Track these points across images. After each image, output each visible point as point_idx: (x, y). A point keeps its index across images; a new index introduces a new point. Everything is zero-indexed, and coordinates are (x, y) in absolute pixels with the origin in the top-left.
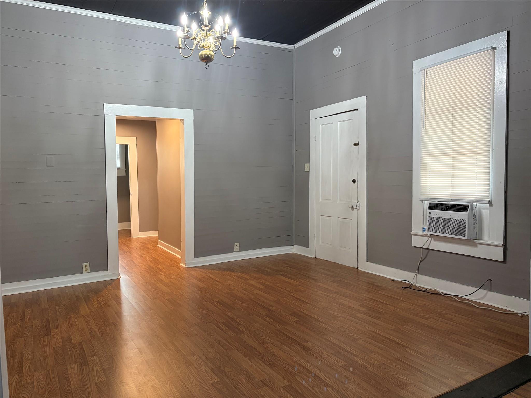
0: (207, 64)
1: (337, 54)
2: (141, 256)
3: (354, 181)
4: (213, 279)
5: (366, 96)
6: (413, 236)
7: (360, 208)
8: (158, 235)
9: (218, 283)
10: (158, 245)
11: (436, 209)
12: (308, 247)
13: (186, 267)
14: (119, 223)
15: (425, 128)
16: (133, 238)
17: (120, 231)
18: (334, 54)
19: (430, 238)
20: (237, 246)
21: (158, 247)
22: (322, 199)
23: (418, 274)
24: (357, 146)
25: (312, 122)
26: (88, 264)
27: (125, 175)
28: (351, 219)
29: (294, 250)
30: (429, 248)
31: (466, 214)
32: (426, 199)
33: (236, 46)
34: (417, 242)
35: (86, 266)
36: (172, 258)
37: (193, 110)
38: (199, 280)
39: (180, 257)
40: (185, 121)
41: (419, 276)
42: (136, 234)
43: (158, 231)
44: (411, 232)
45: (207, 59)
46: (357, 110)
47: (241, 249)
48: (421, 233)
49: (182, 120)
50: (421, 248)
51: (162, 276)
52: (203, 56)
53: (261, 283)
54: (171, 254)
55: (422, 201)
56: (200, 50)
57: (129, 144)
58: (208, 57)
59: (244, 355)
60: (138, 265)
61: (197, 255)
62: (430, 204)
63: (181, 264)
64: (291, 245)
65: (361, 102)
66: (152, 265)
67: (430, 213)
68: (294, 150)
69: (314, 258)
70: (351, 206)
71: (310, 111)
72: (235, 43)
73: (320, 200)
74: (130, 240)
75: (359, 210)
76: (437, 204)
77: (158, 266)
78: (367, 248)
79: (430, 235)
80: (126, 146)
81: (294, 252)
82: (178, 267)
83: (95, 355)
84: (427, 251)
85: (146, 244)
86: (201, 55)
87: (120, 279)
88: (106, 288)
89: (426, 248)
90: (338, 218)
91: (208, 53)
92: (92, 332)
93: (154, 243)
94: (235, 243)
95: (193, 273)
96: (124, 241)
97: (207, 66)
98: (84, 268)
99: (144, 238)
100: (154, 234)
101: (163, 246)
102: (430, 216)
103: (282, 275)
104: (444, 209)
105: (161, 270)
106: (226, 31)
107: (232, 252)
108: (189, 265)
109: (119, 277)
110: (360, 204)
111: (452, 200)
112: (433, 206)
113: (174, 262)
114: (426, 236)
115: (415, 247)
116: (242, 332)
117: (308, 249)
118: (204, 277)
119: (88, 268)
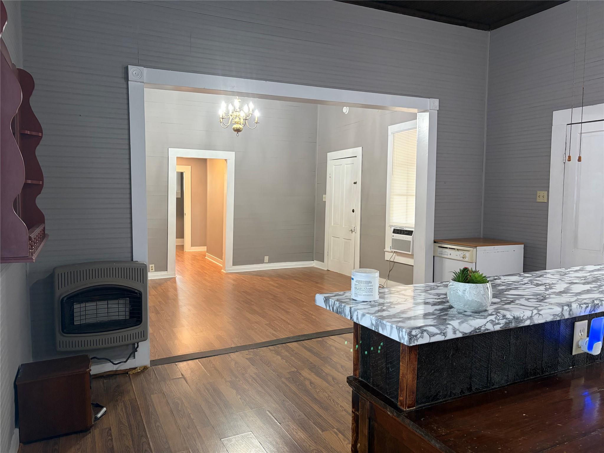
0: (238, 133)
1: (345, 112)
2: (192, 264)
3: (353, 211)
4: (243, 280)
5: (362, 147)
6: (386, 252)
7: (356, 231)
8: (206, 250)
9: (246, 282)
10: (206, 257)
11: (398, 233)
12: (323, 261)
13: (226, 272)
14: (177, 239)
15: (393, 175)
16: (186, 251)
17: (177, 246)
18: (343, 112)
19: (394, 254)
20: (266, 258)
21: (206, 259)
22: (334, 224)
23: (388, 280)
24: (355, 184)
25: (329, 162)
26: (153, 265)
27: (180, 197)
28: (351, 240)
29: (314, 264)
30: (394, 261)
31: (411, 237)
32: (392, 226)
33: (257, 121)
34: (388, 256)
35: (152, 267)
36: (216, 267)
37: (234, 152)
38: (234, 280)
39: (222, 266)
40: (228, 161)
41: (388, 281)
42: (188, 248)
43: (206, 247)
44: (384, 250)
45: (238, 130)
46: (356, 156)
47: (270, 261)
48: (389, 250)
49: (226, 160)
50: (388, 261)
51: (207, 277)
52: (235, 129)
53: (277, 283)
54: (215, 263)
55: (391, 227)
56: (234, 124)
57: (185, 172)
58: (238, 129)
59: (250, 313)
60: (189, 270)
61: (234, 264)
62: (394, 229)
63: (222, 270)
64: (312, 260)
65: (359, 151)
66: (200, 270)
67: (393, 236)
68: (317, 183)
69: (327, 270)
70: (350, 230)
71: (328, 154)
72: (256, 120)
73: (332, 225)
74: (183, 253)
75: (355, 233)
76: (398, 230)
77: (205, 271)
78: (360, 262)
79: (394, 251)
80: (182, 174)
81: (314, 266)
82: (220, 272)
83: (163, 310)
84: (393, 263)
85: (197, 256)
86: (234, 128)
87: (176, 278)
88: (166, 282)
89: (393, 261)
90: (343, 239)
91: (238, 127)
92: (160, 302)
93: (202, 256)
94: (265, 257)
95: (230, 276)
96: (178, 253)
97: (238, 135)
98: (151, 268)
99: (195, 252)
100: (203, 249)
101: (209, 258)
102: (393, 238)
103: (295, 279)
104: (402, 233)
105: (206, 274)
106: (250, 113)
107: (263, 263)
108: (228, 271)
109: (175, 276)
110: (356, 228)
111: (406, 227)
112: (396, 231)
113: (217, 269)
114: (392, 252)
115: (387, 260)
116: (253, 305)
117: (323, 263)
118: (237, 279)
119: (153, 268)
